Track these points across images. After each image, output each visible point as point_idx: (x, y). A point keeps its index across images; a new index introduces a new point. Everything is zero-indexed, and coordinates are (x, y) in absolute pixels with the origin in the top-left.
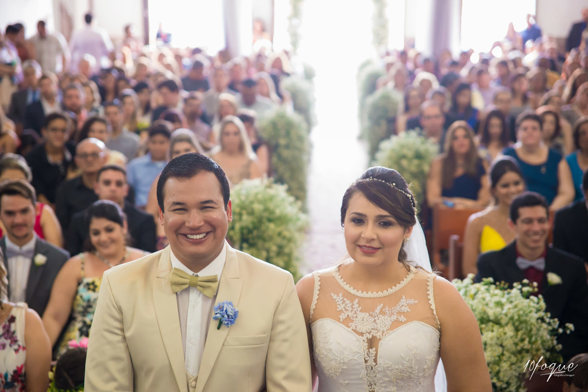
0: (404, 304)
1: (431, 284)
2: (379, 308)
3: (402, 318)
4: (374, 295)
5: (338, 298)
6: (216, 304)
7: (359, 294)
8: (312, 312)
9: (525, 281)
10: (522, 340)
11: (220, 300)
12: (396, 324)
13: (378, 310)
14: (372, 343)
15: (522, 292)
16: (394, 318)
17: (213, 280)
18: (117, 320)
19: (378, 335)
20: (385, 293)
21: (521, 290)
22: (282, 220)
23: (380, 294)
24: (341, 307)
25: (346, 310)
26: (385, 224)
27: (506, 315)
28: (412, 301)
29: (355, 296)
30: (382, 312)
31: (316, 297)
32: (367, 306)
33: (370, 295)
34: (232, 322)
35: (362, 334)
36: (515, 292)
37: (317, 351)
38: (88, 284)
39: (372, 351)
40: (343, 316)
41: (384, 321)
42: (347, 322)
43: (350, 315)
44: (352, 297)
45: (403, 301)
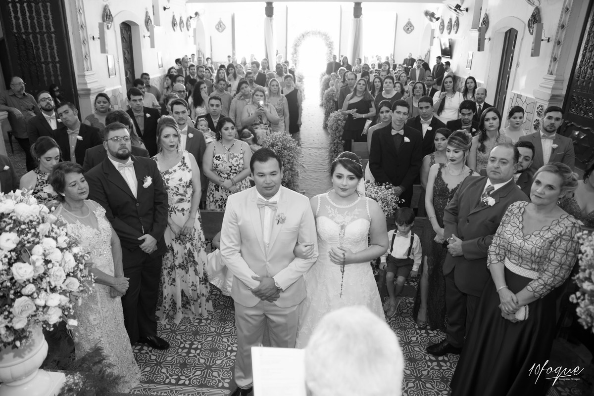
0: (356, 211)
1: (367, 202)
2: (346, 213)
3: (356, 217)
4: (344, 207)
5: (328, 207)
6: (277, 214)
7: (338, 206)
8: (317, 213)
9: (387, 183)
10: (385, 207)
11: (278, 212)
12: (353, 220)
13: (345, 214)
14: (343, 227)
15: (385, 187)
16: (352, 217)
17: (275, 203)
18: (234, 219)
19: (345, 224)
20: (349, 206)
21: (385, 186)
22: (290, 149)
23: (347, 207)
24: (330, 211)
25: (332, 213)
26: (351, 178)
27: (379, 197)
28: (360, 210)
29: (336, 207)
30: (347, 215)
31: (319, 206)
32: (341, 211)
33: (342, 207)
34: (284, 222)
35: (338, 223)
36: (383, 187)
37: (318, 229)
38: (217, 157)
39: (343, 231)
40: (330, 216)
41: (348, 219)
42: (332, 218)
43: (334, 215)
44: (334, 208)
45: (356, 210)
